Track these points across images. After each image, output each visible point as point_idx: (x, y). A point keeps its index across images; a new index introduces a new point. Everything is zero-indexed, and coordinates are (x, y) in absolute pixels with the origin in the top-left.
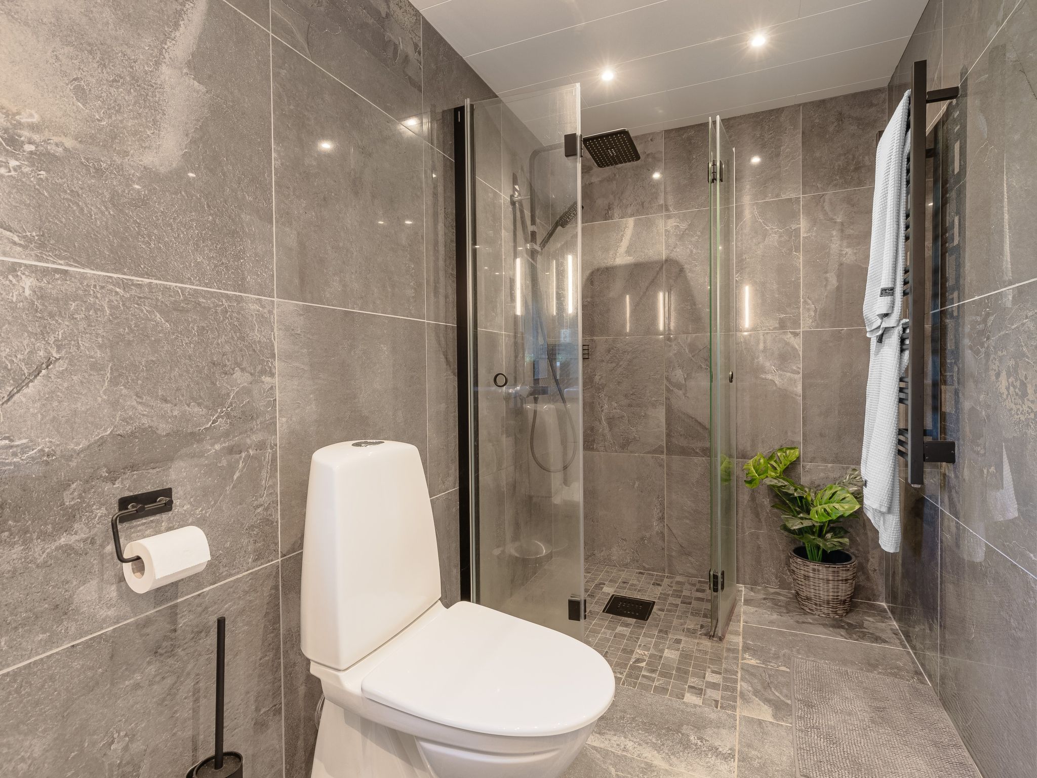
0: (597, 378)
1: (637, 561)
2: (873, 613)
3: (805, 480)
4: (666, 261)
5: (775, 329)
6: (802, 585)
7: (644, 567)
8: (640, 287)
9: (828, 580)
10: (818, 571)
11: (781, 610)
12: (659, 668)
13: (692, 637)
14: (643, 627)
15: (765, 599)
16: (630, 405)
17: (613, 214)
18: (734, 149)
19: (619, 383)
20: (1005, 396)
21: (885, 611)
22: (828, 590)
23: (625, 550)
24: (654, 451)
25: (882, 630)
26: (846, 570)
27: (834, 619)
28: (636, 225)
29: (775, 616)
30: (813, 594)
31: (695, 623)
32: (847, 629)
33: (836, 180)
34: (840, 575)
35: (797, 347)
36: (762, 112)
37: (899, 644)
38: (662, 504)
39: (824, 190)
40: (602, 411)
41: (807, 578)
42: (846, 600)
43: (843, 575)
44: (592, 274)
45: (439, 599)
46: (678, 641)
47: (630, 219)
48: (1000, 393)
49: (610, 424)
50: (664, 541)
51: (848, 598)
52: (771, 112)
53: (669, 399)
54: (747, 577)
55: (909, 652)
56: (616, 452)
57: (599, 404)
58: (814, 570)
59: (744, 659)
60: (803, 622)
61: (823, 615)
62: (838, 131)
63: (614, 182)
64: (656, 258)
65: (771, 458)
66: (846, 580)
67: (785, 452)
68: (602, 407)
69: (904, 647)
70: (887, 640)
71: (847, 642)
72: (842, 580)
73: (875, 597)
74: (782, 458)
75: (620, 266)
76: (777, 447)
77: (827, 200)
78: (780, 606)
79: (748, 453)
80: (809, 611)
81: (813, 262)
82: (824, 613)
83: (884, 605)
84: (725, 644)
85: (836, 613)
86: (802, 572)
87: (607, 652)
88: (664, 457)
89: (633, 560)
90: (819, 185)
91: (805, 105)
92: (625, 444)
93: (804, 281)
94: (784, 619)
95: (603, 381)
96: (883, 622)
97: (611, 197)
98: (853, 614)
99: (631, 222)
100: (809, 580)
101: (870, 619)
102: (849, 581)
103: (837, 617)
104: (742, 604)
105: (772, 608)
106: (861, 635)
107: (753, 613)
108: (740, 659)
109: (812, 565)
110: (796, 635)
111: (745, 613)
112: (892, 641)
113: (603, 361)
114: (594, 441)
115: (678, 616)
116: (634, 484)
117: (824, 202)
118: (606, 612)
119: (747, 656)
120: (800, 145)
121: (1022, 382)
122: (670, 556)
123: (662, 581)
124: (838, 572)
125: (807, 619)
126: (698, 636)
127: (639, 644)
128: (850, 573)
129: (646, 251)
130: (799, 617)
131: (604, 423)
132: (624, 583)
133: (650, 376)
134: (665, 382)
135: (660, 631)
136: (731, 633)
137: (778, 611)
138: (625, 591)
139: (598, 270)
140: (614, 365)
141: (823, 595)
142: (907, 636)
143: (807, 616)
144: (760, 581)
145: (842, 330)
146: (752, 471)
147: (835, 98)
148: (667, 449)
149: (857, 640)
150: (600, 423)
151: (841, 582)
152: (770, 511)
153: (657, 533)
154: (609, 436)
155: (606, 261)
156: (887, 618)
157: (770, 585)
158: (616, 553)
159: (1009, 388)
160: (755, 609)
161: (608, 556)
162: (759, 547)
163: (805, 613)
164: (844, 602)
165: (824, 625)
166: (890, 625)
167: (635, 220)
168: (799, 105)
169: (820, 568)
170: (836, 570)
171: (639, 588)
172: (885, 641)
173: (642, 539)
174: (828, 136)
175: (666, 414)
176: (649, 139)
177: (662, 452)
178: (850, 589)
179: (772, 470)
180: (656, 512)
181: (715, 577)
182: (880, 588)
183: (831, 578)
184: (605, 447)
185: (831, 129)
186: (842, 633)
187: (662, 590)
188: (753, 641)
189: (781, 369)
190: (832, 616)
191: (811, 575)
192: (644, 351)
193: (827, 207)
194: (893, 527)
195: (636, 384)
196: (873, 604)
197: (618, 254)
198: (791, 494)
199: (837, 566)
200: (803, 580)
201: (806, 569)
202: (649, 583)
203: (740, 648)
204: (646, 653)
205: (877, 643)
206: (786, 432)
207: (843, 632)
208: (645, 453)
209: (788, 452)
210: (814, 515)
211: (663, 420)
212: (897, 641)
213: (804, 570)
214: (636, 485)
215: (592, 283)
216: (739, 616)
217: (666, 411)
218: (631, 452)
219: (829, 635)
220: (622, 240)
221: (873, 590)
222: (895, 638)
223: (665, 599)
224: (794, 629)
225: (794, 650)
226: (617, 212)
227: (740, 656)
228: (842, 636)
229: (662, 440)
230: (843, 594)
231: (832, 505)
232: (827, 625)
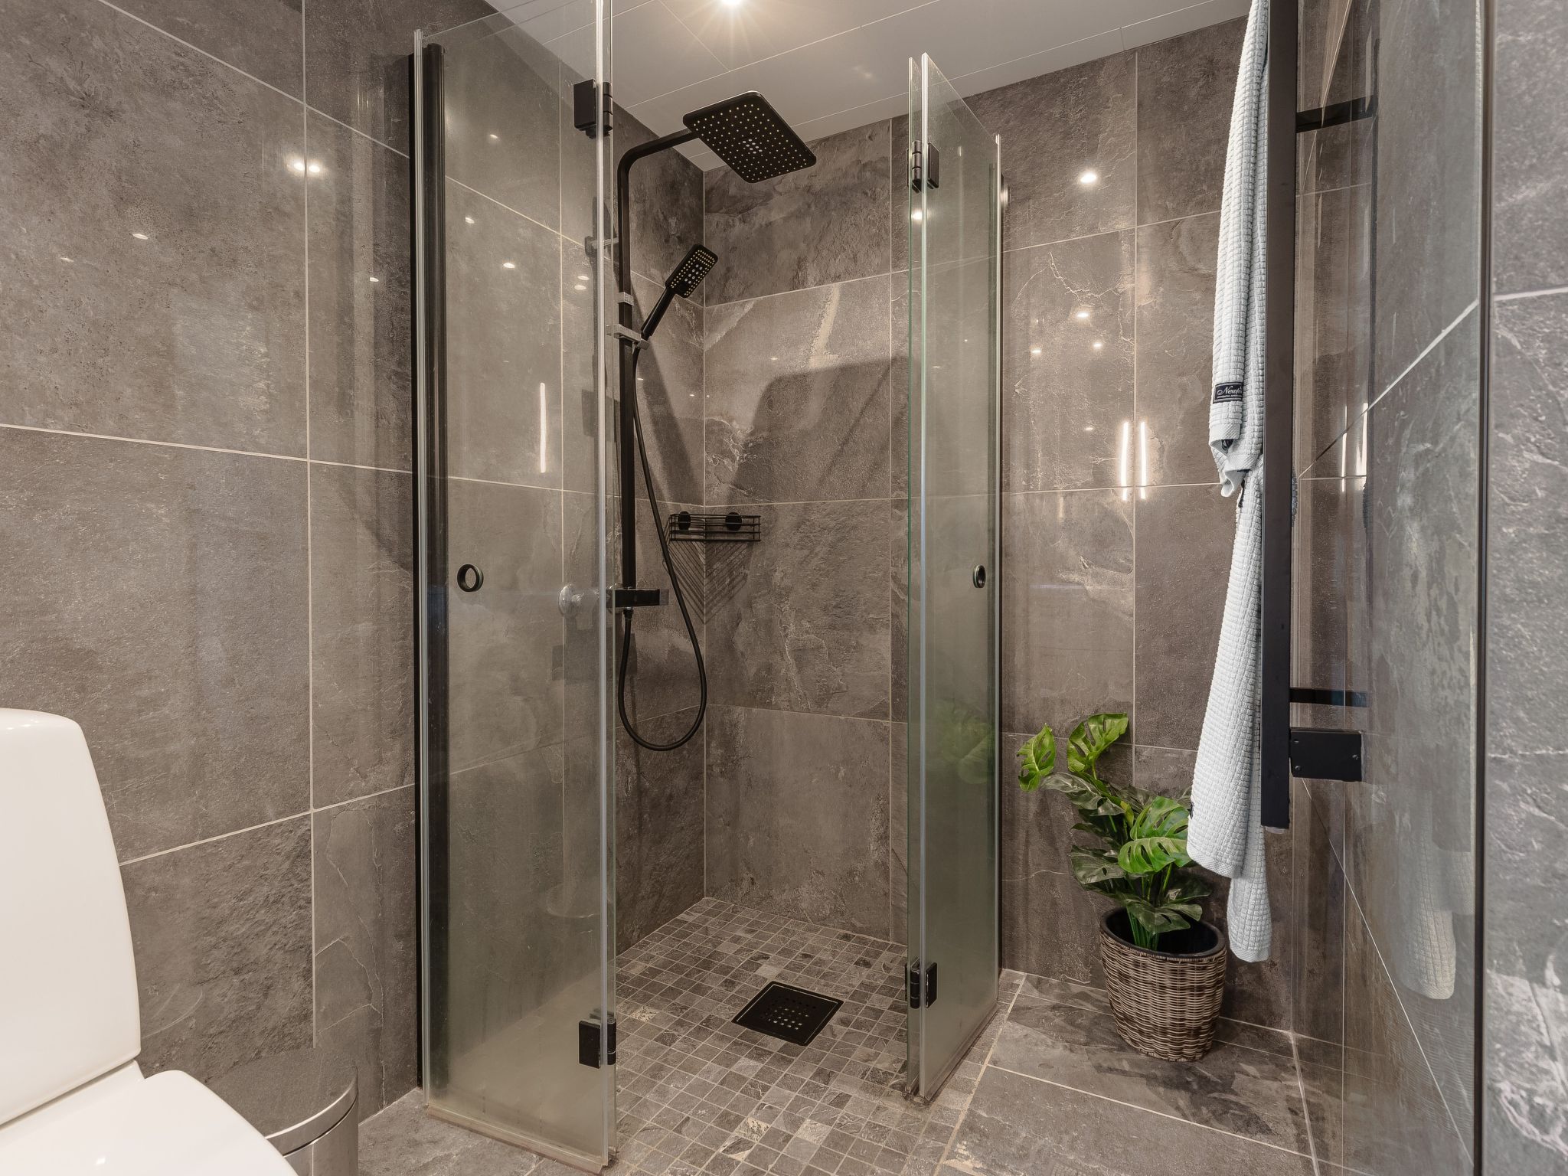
0: (778, 575)
1: (842, 915)
2: (1263, 1056)
3: (1139, 778)
4: (894, 360)
5: (1085, 485)
6: (1117, 991)
7: (853, 925)
8: (850, 411)
9: (1163, 987)
10: (1145, 966)
11: (1076, 1037)
12: (770, 1166)
13: (874, 1092)
14: (790, 1061)
15: (1054, 1008)
16: (832, 627)
17: (805, 278)
18: (998, 140)
19: (814, 586)
20: (1424, 635)
21: (1287, 1051)
22: (1163, 1006)
23: (822, 892)
24: (871, 711)
25: (1269, 1101)
26: (1198, 968)
27: (1177, 1066)
28: (844, 294)
29: (1059, 1051)
30: (1135, 1011)
31: (894, 1057)
32: (1194, 1092)
33: (1202, 192)
34: (1187, 977)
35: (1126, 520)
36: (1066, 70)
37: (1292, 1139)
38: (884, 810)
39: (1179, 214)
40: (786, 636)
41: (1124, 977)
42: (1199, 1028)
43: (1193, 978)
44: (770, 388)
45: (135, 1058)
46: (841, 1101)
47: (833, 284)
48: (1417, 626)
49: (798, 660)
50: (888, 881)
51: (1204, 1024)
52: (1081, 69)
53: (898, 617)
54: (1033, 959)
55: (1309, 1161)
56: (808, 711)
57: (781, 624)
58: (1136, 964)
59: (953, 1155)
60: (1110, 1070)
61: (1156, 1055)
62: (1205, 97)
63: (808, 220)
64: (877, 355)
65: (1077, 732)
66: (1200, 988)
67: (1104, 724)
68: (785, 628)
69: (1303, 1146)
70: (1270, 1125)
71: (1183, 1125)
72: (1192, 989)
73: (1273, 1018)
74: (1096, 735)
75: (817, 373)
76: (1088, 713)
77: (1184, 232)
78: (1079, 1026)
79: (1036, 721)
80: (1130, 1042)
81: (1158, 354)
82: (1156, 1051)
83: (1291, 1036)
84: (931, 1116)
85: (1180, 1052)
86: (1117, 965)
87: (688, 1119)
88: (888, 723)
89: (835, 911)
90: (1170, 205)
91: (1143, 50)
92: (824, 698)
93: (1139, 392)
94: (1074, 1057)
95: (787, 582)
96: (1275, 1079)
97: (803, 246)
98: (1219, 1053)
99: (835, 289)
100: (1127, 983)
101: (1251, 1069)
102: (1207, 991)
103: (1183, 1060)
104: (1006, 1016)
105: (1061, 1030)
106: (1219, 1109)
107: (1017, 1041)
108: (946, 1153)
109: (1133, 955)
110: (1084, 1100)
111: (1002, 1039)
112: (1281, 1129)
113: (787, 545)
114: (772, 689)
115: (870, 1038)
116: (838, 771)
117: (1179, 236)
118: (740, 1023)
119: (962, 1149)
120: (1134, 127)
121: (1451, 599)
122: (897, 908)
123: (877, 955)
124: (1183, 972)
125: (1120, 1060)
126: (888, 1089)
127: (761, 1102)
128: (1207, 975)
129: (861, 343)
130: (1106, 1054)
131: (789, 657)
132: (805, 956)
133: (865, 573)
134: (891, 584)
135: (819, 1073)
136: (955, 1088)
137: (1069, 1037)
138: (798, 974)
139: (779, 380)
140: (806, 552)
141: (1155, 1017)
142: (1317, 1116)
143: (1124, 1055)
144: (1056, 967)
145: (1211, 487)
146: (1031, 759)
147: (1201, 31)
148: (893, 710)
149: (1206, 1122)
150: (783, 659)
151: (1188, 992)
152: (1075, 834)
153: (876, 863)
154: (796, 682)
155: (793, 364)
156: (1286, 1069)
157: (1073, 977)
158: (807, 896)
159: (1430, 613)
160: (1027, 1030)
161: (793, 900)
162: (1054, 904)
163: (1122, 1047)
164: (1196, 1032)
165: (1150, 1079)
166: (1289, 1087)
167: (843, 287)
168: (1134, 51)
169: (1148, 962)
170: (1178, 967)
171: (826, 970)
172: (1265, 1130)
173: (851, 873)
174: (1186, 108)
175: (893, 644)
176: (867, 136)
177: (886, 715)
178: (1209, 1006)
179: (1078, 756)
180: (874, 825)
181: (915, 978)
182: (1283, 1000)
183: (1168, 983)
184: (789, 701)
185: (1193, 93)
186: (1181, 1103)
187: (868, 977)
188: (990, 1110)
189: (1096, 563)
190: (1172, 1057)
191: (1132, 973)
192: (855, 528)
193: (1184, 247)
194: (1251, 907)
195: (842, 589)
196: (1268, 1032)
197: (813, 350)
198: (1091, 811)
199: (1180, 960)
200: (1117, 980)
201: (1123, 961)
202: (850, 960)
203: (957, 1127)
204: (764, 1125)
205: (1247, 1132)
206: (1106, 685)
207: (1182, 1099)
208: (856, 715)
209: (1109, 721)
210: (1125, 859)
211: (888, 656)
212: (1292, 1131)
213: (1120, 962)
214: (842, 774)
215: (771, 405)
216: (988, 1045)
217: (892, 638)
218: (834, 713)
219: (1151, 1104)
220: (820, 324)
221: (1268, 1002)
222: (1289, 1121)
223: (863, 997)
224: (1084, 1084)
225: (1066, 1138)
226: (812, 272)
227: (948, 1147)
228: (1178, 1108)
229: (886, 693)
230: (1194, 1017)
231: (1157, 840)
232: (1155, 1078)
